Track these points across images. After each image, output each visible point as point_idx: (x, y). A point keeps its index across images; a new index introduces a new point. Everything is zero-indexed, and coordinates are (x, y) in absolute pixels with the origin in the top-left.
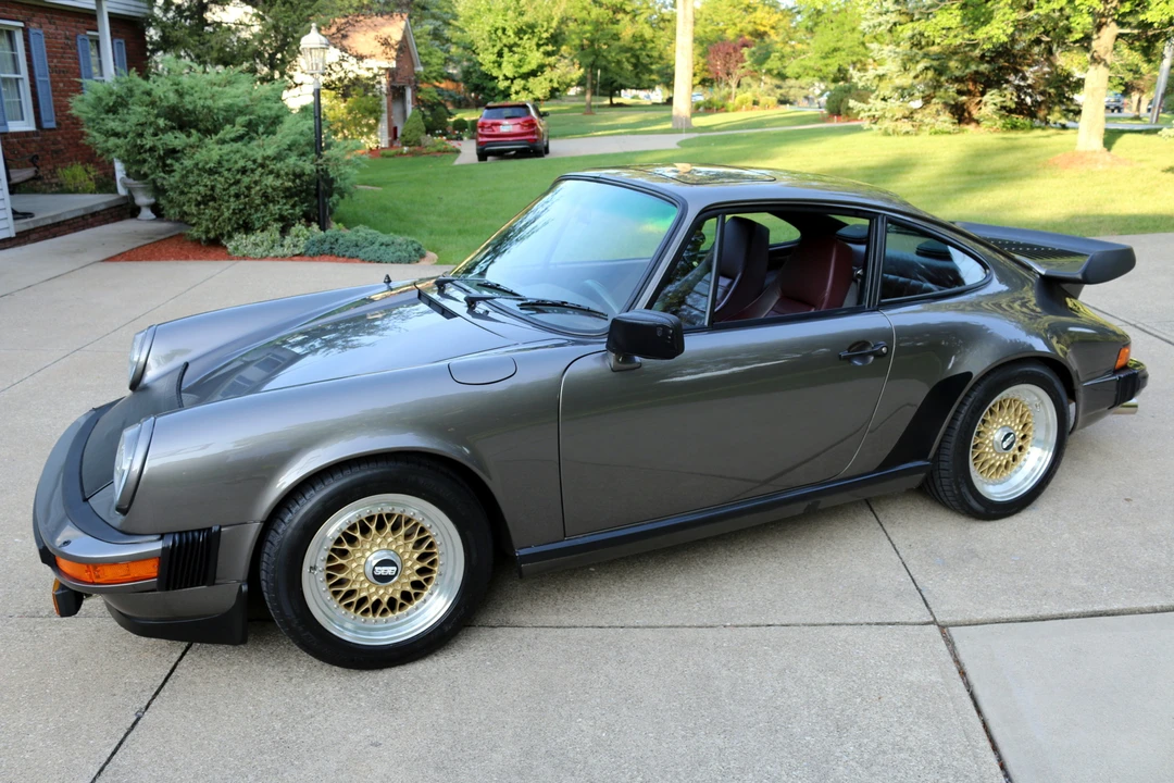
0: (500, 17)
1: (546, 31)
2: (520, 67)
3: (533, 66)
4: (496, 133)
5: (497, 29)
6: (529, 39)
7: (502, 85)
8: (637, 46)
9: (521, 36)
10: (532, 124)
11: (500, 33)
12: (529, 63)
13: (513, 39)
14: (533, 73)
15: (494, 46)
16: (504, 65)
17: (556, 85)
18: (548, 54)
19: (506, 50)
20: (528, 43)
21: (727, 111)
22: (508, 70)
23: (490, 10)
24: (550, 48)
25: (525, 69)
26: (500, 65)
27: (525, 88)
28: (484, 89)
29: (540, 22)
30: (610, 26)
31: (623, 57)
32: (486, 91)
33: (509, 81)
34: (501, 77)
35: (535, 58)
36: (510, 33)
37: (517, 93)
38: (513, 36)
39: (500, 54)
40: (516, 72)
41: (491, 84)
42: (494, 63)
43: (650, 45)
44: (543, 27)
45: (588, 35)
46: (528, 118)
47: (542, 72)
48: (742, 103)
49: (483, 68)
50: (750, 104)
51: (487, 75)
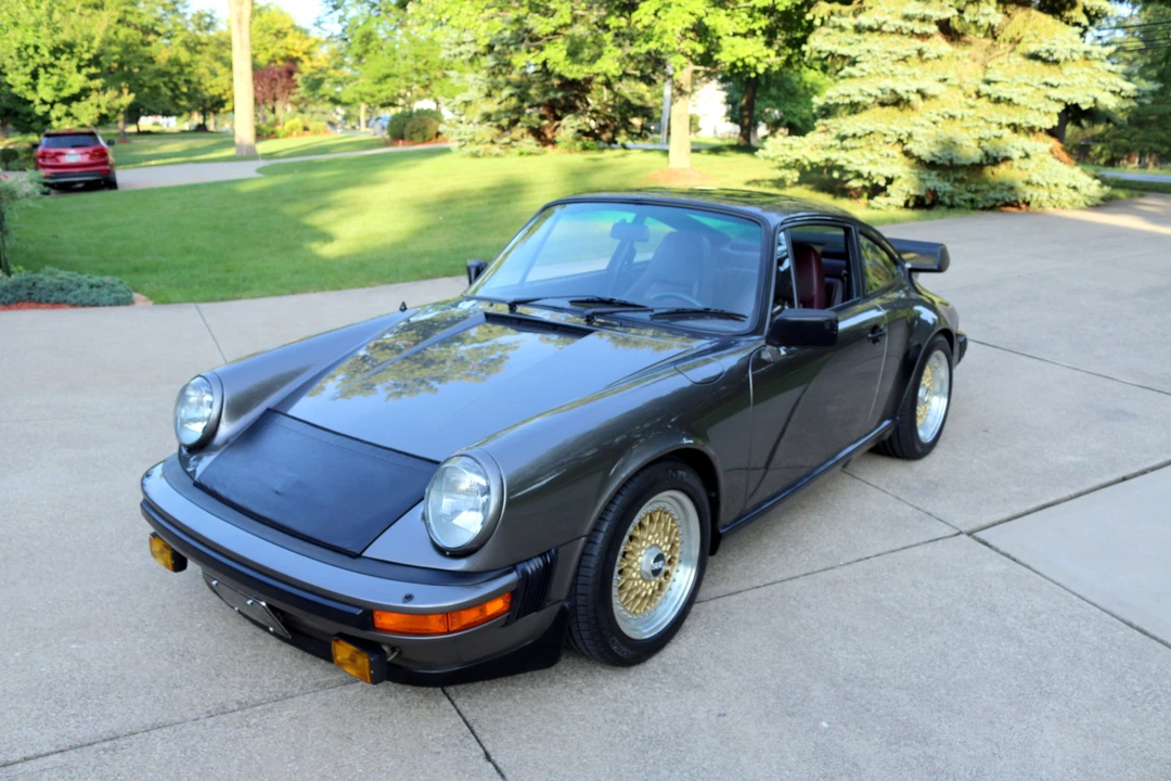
0: (30, 33)
1: (88, 51)
2: (60, 90)
3: (76, 89)
4: (61, 163)
5: (27, 47)
6: (68, 59)
7: (40, 110)
8: (175, 70)
9: (58, 55)
10: (103, 153)
11: (31, 51)
12: (70, 86)
13: (48, 59)
14: (76, 98)
15: (25, 66)
16: (40, 87)
17: (104, 111)
18: (91, 77)
19: (41, 71)
20: (67, 63)
21: (277, 137)
22: (45, 92)
23: (16, 24)
24: (93, 70)
25: (66, 93)
26: (34, 88)
27: (68, 114)
28: (17, 114)
29: (78, 41)
30: (142, 48)
31: (159, 82)
32: (20, 117)
33: (48, 106)
34: (37, 102)
35: (76, 82)
36: (44, 51)
37: (59, 119)
38: (47, 55)
39: (35, 75)
40: (57, 96)
41: (25, 109)
42: (26, 84)
43: (187, 70)
44: (82, 46)
45: (116, 57)
46: (97, 147)
47: (87, 97)
48: (292, 129)
49: (14, 90)
50: (300, 130)
51: (20, 98)
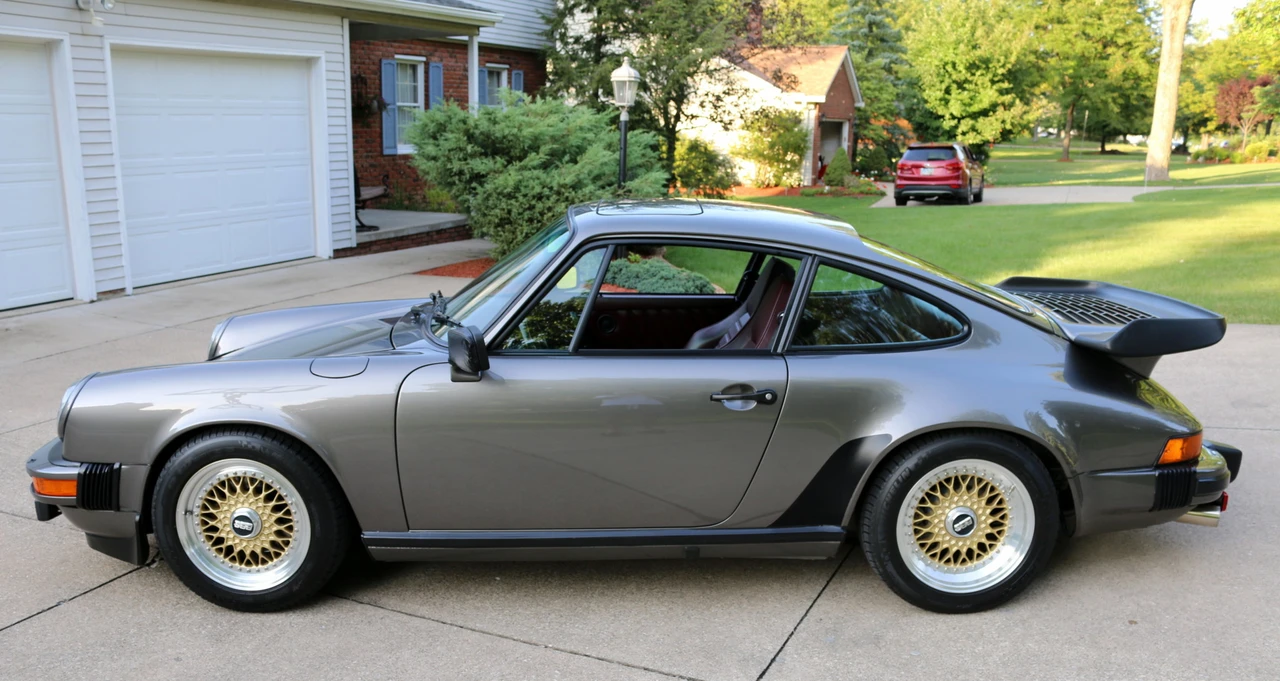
0: (951, 50)
1: (1003, 66)
2: (970, 105)
3: (985, 104)
4: (916, 176)
5: (946, 64)
6: (982, 75)
7: (947, 124)
8: (1128, 84)
9: (974, 71)
10: (956, 167)
11: (949, 68)
12: (981, 101)
13: (964, 74)
14: (984, 113)
15: (942, 82)
16: (952, 102)
17: (1008, 127)
18: (1002, 92)
19: (954, 86)
20: (981, 78)
21: (1232, 162)
22: (955, 108)
23: (940, 43)
24: (1006, 85)
25: (975, 108)
26: (947, 102)
27: (973, 129)
28: (927, 128)
29: (996, 56)
30: (1097, 61)
31: (1109, 97)
32: (930, 131)
33: (956, 121)
34: (947, 116)
35: (988, 95)
36: (961, 68)
37: (964, 134)
38: (964, 71)
39: (948, 91)
40: (964, 111)
41: (935, 124)
42: (941, 100)
43: (1144, 84)
44: (999, 61)
45: (1071, 71)
46: (953, 161)
47: (994, 112)
48: (1254, 153)
49: (928, 106)
50: (1264, 155)
51: (932, 113)
